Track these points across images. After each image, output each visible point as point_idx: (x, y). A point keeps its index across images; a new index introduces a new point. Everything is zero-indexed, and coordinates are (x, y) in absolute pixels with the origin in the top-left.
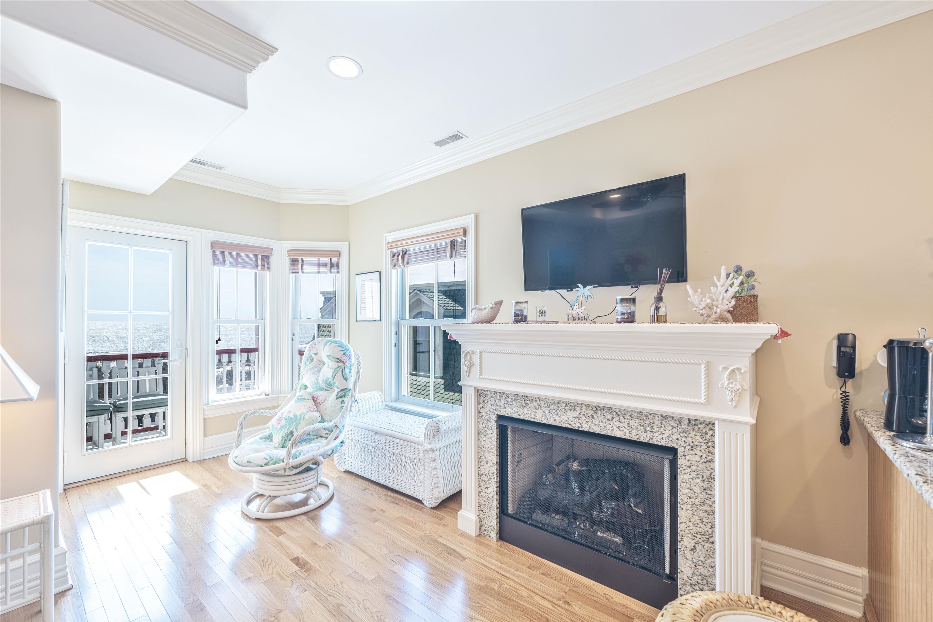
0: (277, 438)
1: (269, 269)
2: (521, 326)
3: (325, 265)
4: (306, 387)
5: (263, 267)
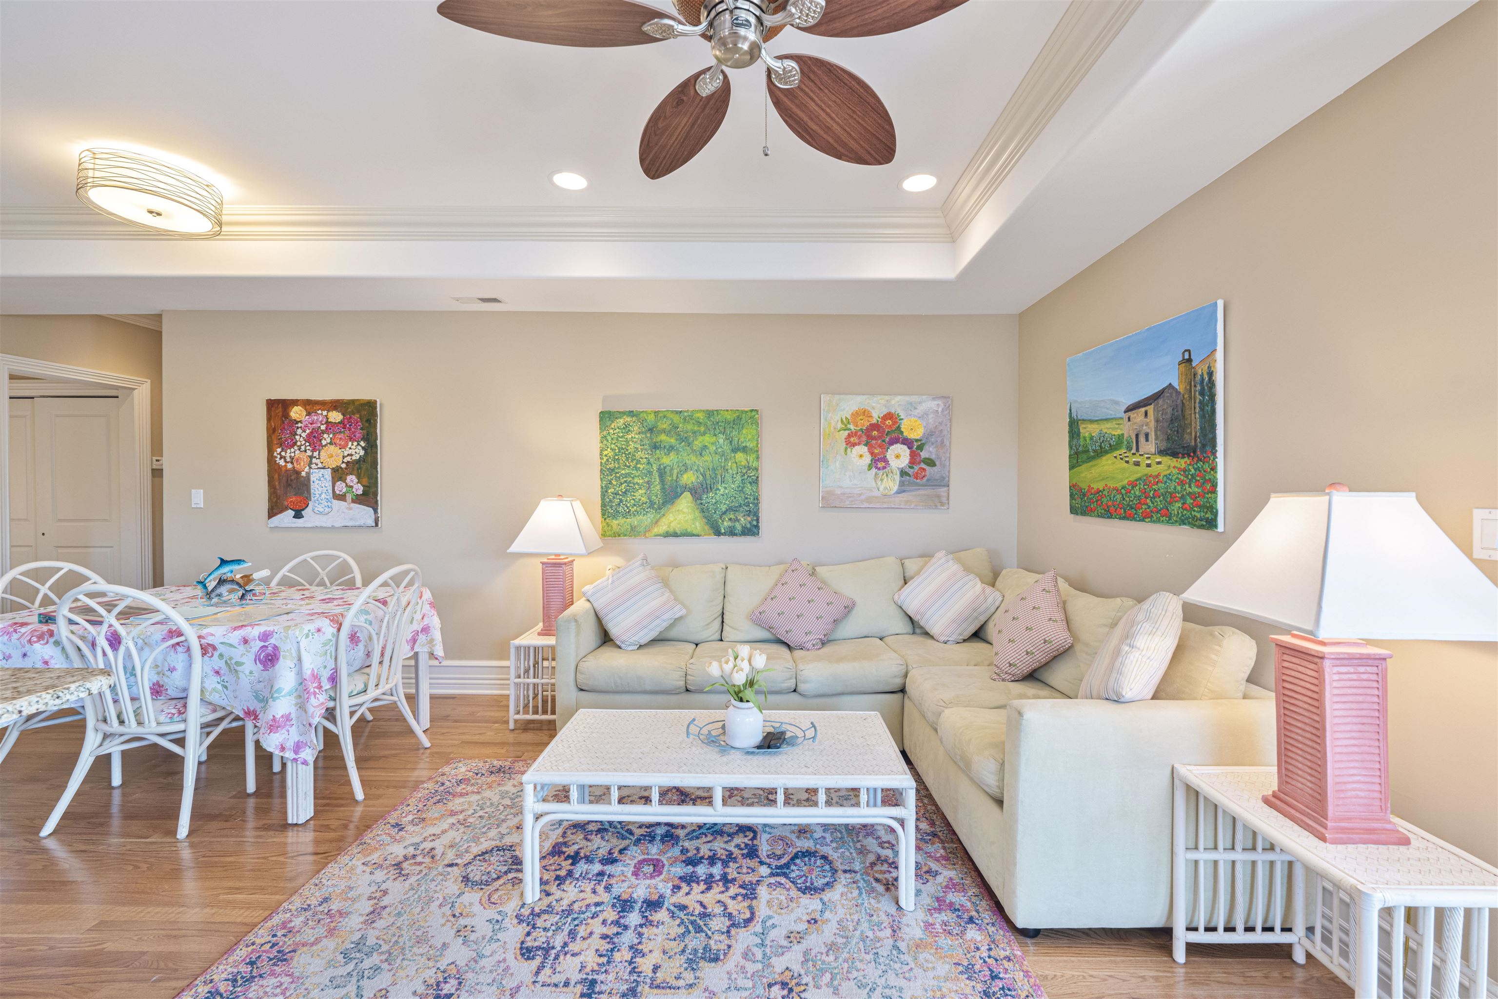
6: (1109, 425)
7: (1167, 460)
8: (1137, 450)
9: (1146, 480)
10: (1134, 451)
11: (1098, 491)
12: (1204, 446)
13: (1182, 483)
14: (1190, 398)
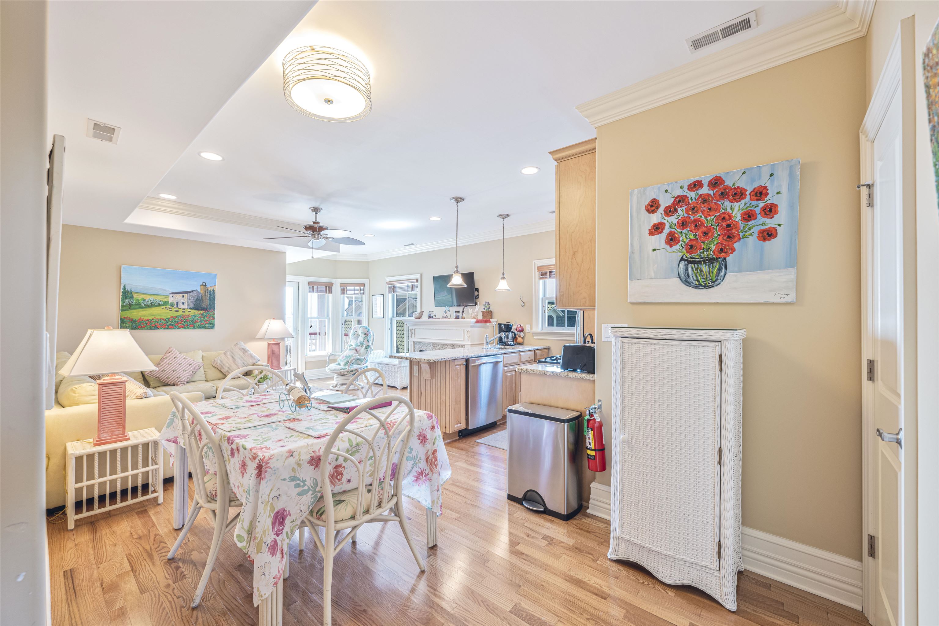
0: (342, 363)
1: (330, 292)
2: (431, 320)
3: (357, 290)
4: (352, 346)
5: (329, 293)
6: (158, 297)
7: (193, 312)
8: (177, 306)
9: (181, 316)
10: (175, 306)
11: (148, 320)
12: (210, 308)
13: (200, 317)
14: (205, 295)
